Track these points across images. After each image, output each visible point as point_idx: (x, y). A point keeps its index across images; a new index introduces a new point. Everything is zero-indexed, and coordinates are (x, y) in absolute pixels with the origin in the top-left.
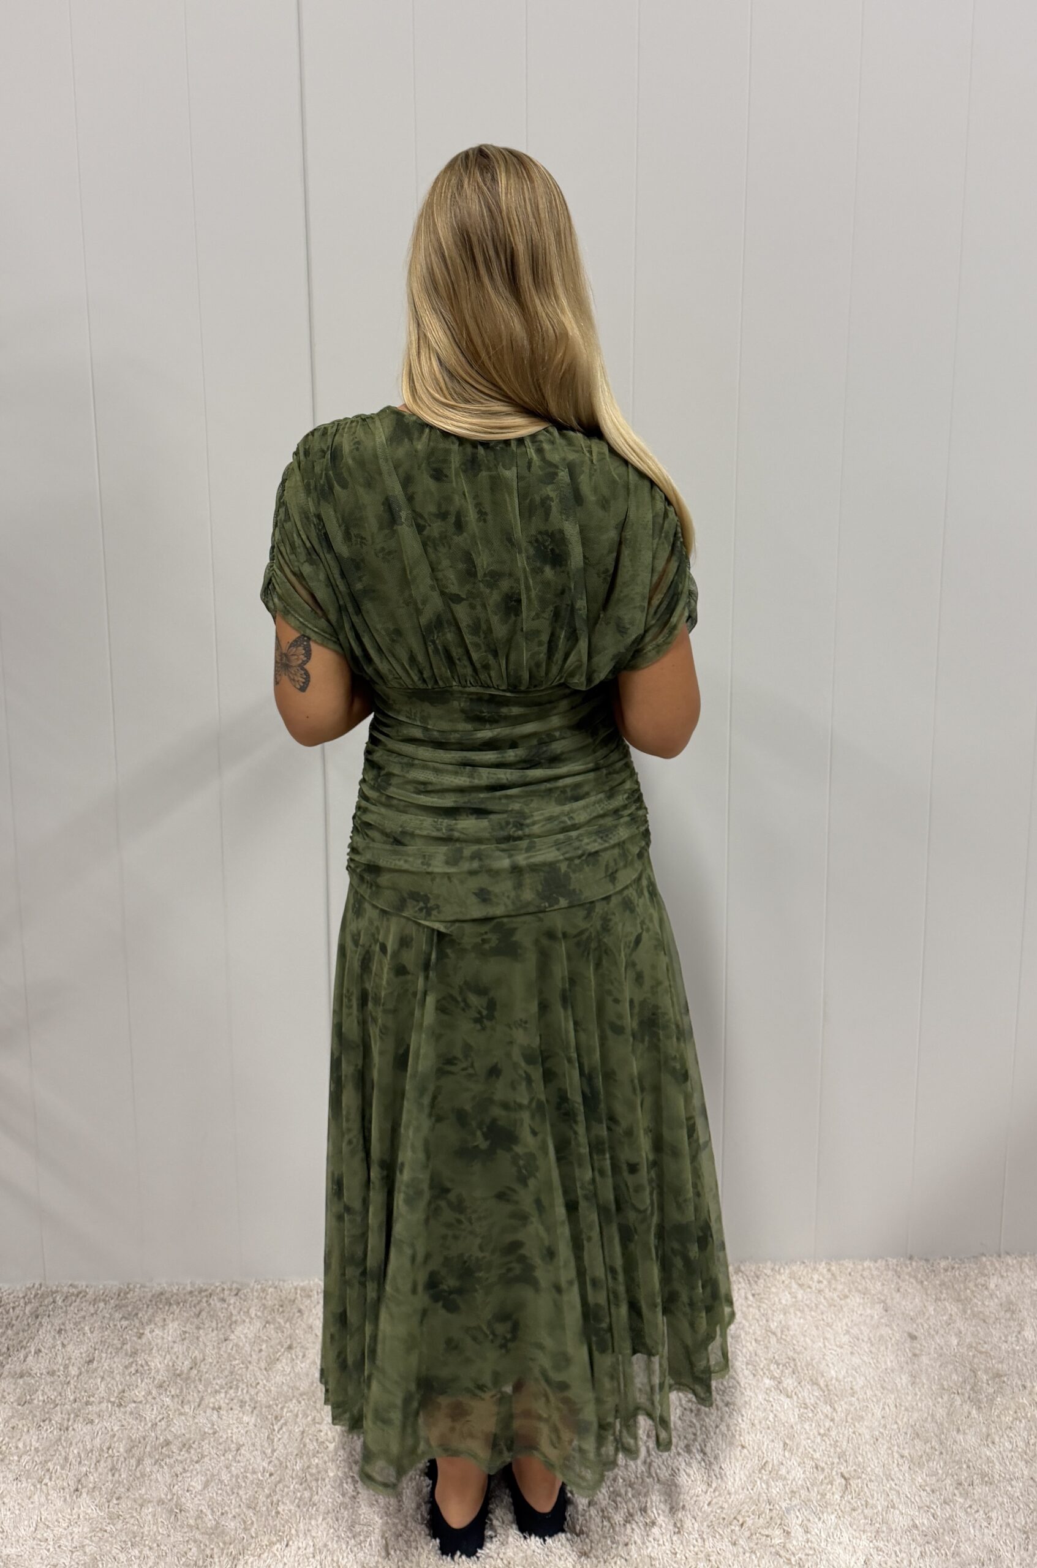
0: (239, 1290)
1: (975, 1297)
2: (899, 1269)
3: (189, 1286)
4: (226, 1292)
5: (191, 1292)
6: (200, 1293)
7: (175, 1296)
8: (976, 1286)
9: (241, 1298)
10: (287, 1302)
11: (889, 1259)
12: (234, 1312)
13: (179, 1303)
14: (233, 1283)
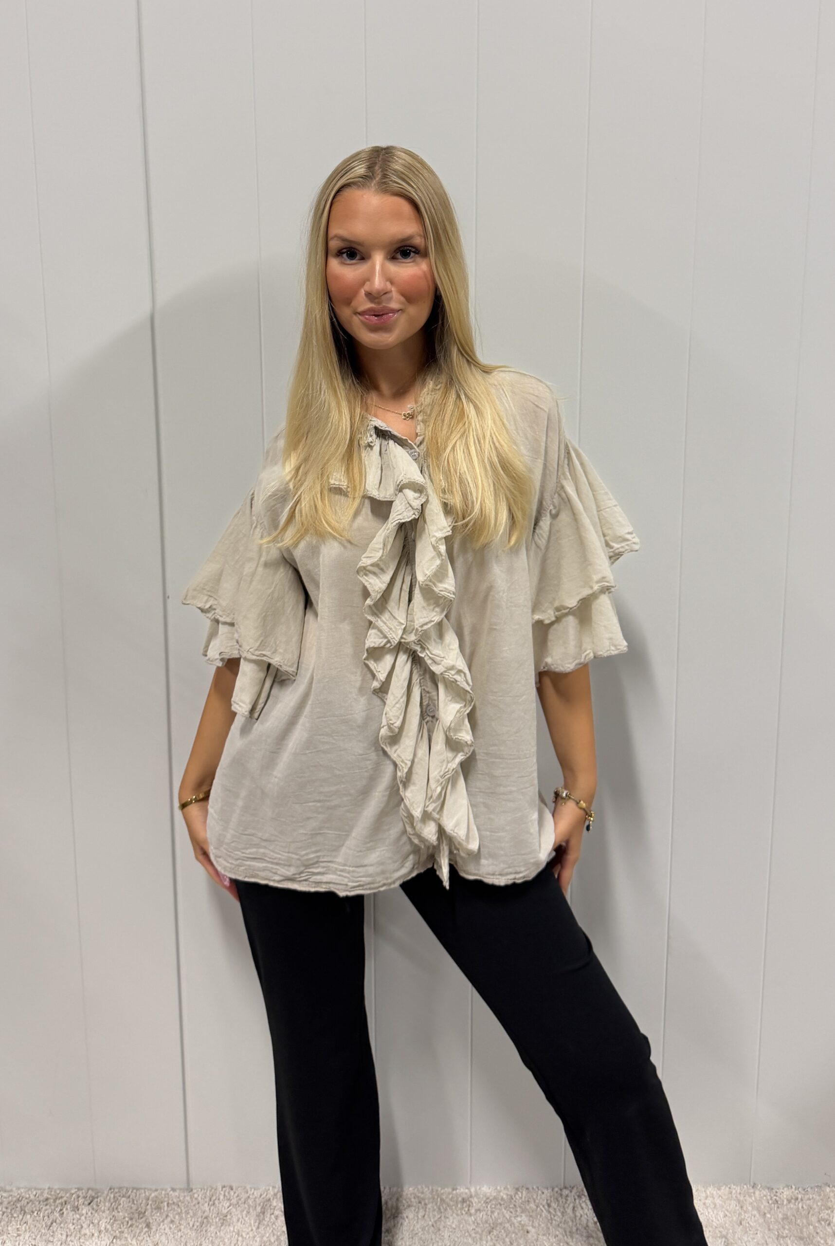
0: (92, 1199)
1: (817, 1233)
2: (742, 1198)
3: (46, 1191)
4: (81, 1201)
5: (47, 1199)
6: (55, 1201)
7: (30, 1204)
8: (819, 1221)
9: (93, 1209)
10: (136, 1215)
11: (733, 1186)
12: (85, 1226)
13: (33, 1212)
14: (88, 1189)
